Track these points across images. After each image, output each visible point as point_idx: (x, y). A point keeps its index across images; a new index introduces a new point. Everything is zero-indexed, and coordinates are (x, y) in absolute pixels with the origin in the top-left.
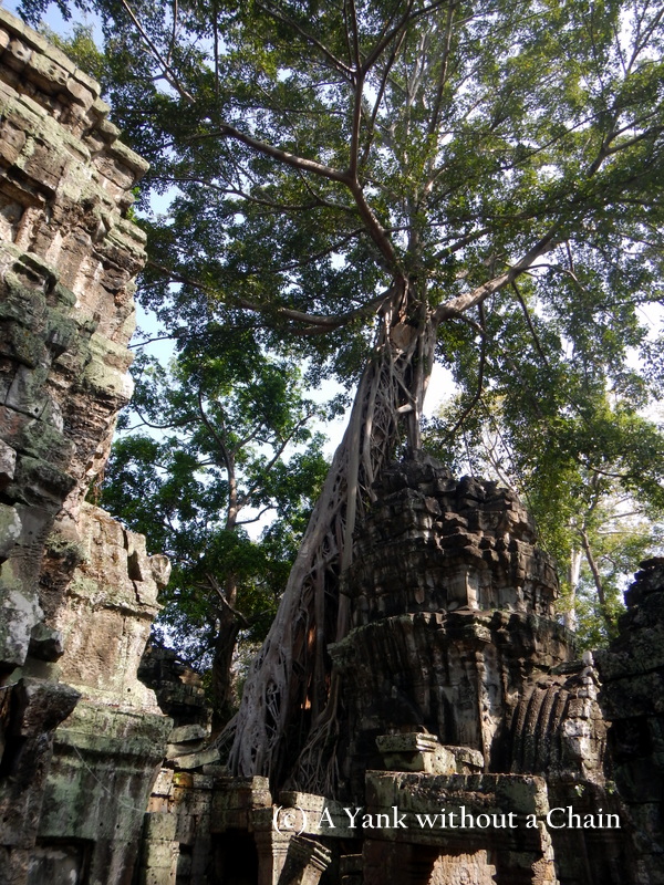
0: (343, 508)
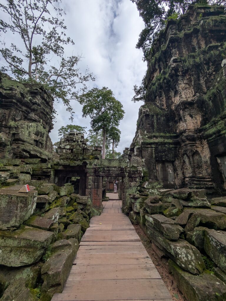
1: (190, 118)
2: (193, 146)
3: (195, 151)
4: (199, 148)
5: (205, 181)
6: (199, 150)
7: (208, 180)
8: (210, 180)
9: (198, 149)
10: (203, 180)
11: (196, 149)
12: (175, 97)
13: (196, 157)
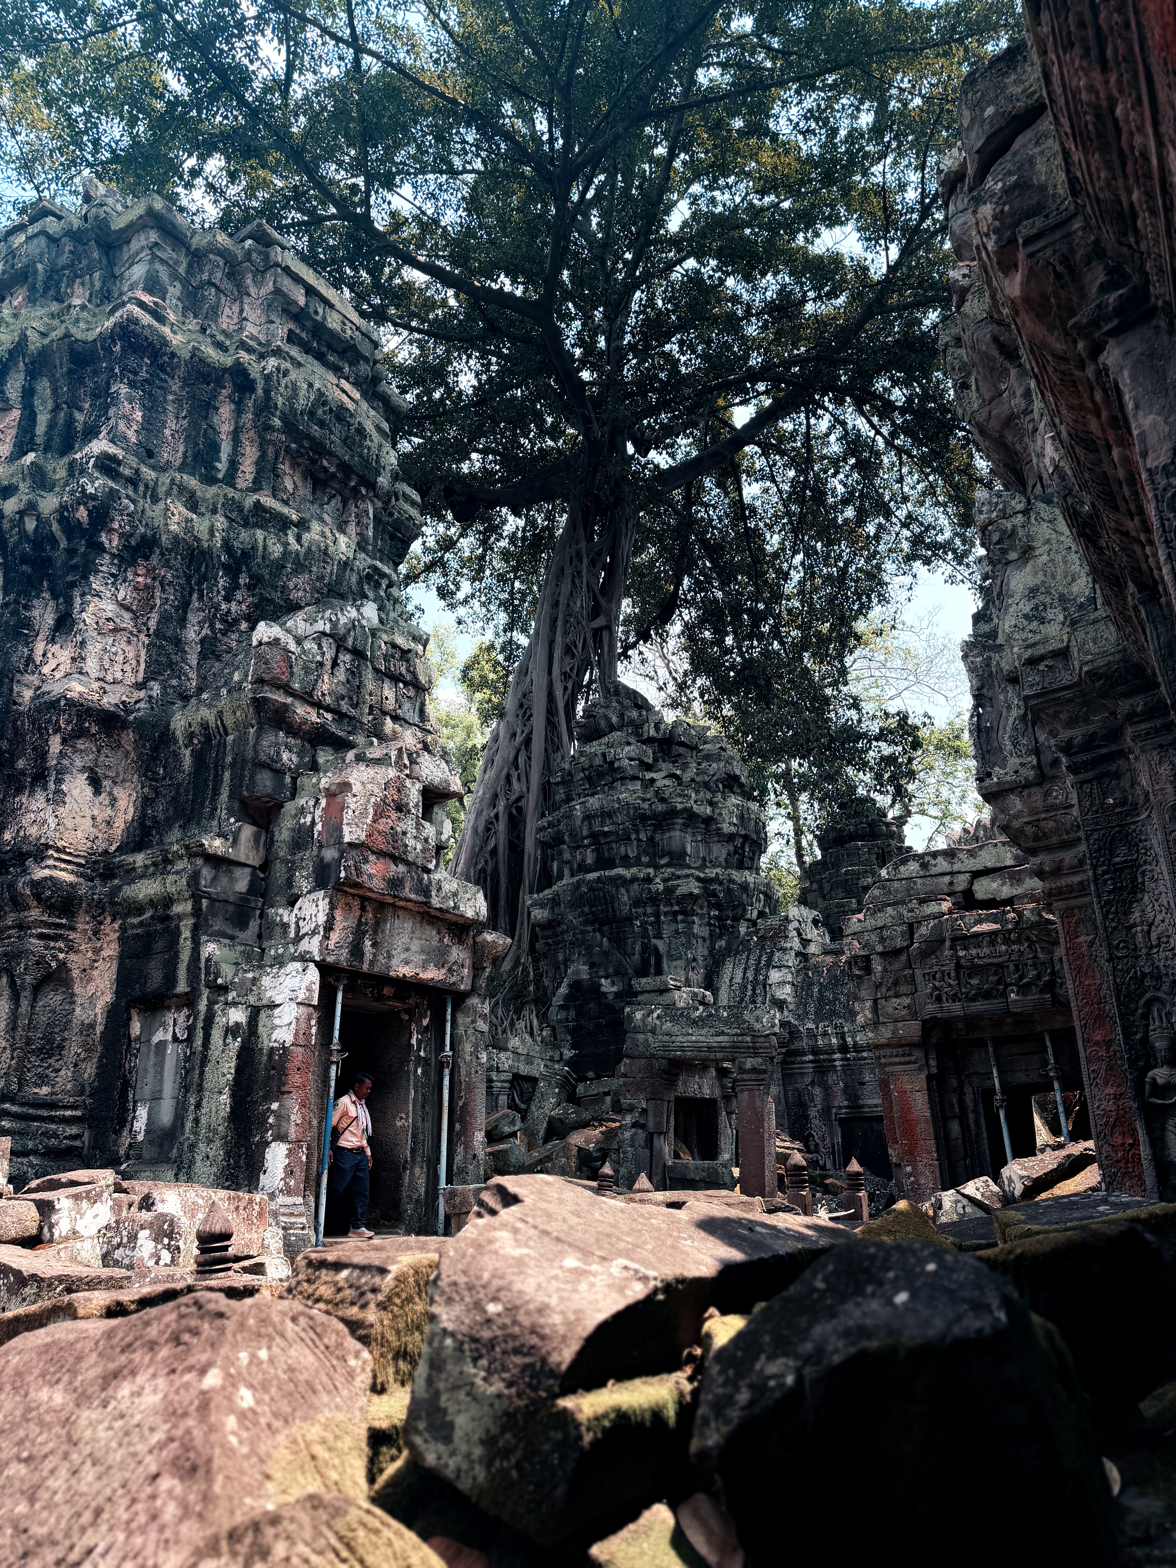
0: (528, 742)
1: (89, 791)
2: (56, 938)
3: (54, 964)
4: (77, 952)
5: (52, 1119)
6: (76, 962)
7: (68, 1113)
8: (78, 1113)
9: (72, 957)
10: (45, 1113)
11: (61, 956)
12: (52, 640)
13: (53, 999)
